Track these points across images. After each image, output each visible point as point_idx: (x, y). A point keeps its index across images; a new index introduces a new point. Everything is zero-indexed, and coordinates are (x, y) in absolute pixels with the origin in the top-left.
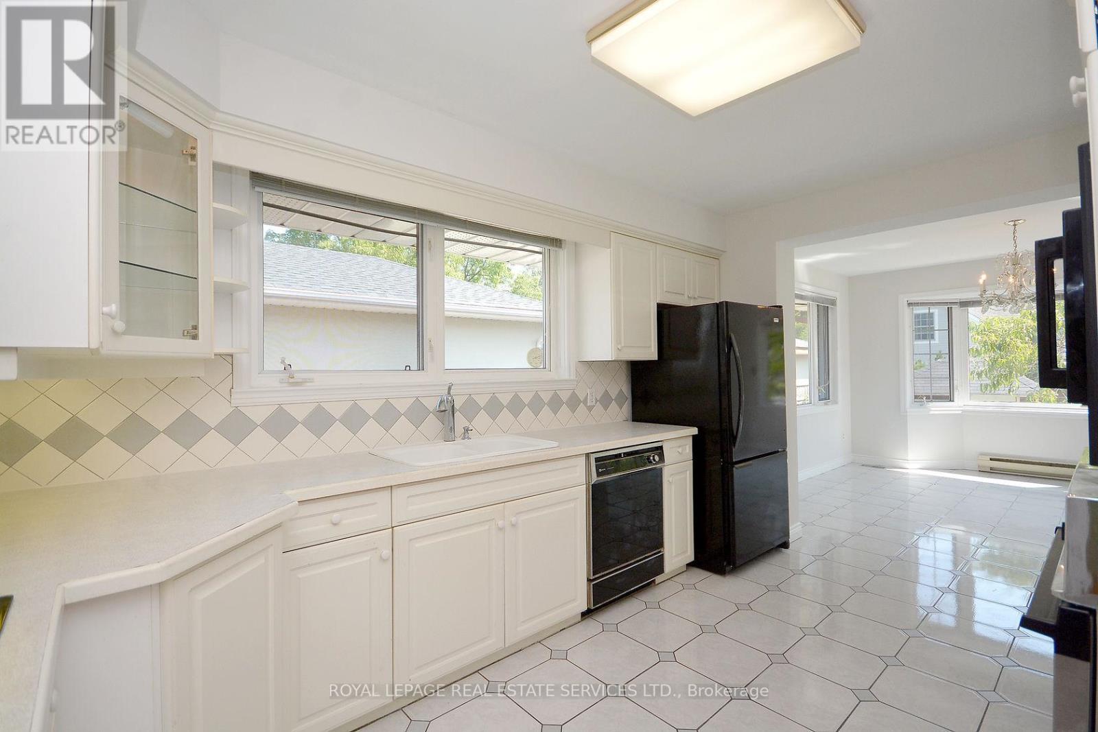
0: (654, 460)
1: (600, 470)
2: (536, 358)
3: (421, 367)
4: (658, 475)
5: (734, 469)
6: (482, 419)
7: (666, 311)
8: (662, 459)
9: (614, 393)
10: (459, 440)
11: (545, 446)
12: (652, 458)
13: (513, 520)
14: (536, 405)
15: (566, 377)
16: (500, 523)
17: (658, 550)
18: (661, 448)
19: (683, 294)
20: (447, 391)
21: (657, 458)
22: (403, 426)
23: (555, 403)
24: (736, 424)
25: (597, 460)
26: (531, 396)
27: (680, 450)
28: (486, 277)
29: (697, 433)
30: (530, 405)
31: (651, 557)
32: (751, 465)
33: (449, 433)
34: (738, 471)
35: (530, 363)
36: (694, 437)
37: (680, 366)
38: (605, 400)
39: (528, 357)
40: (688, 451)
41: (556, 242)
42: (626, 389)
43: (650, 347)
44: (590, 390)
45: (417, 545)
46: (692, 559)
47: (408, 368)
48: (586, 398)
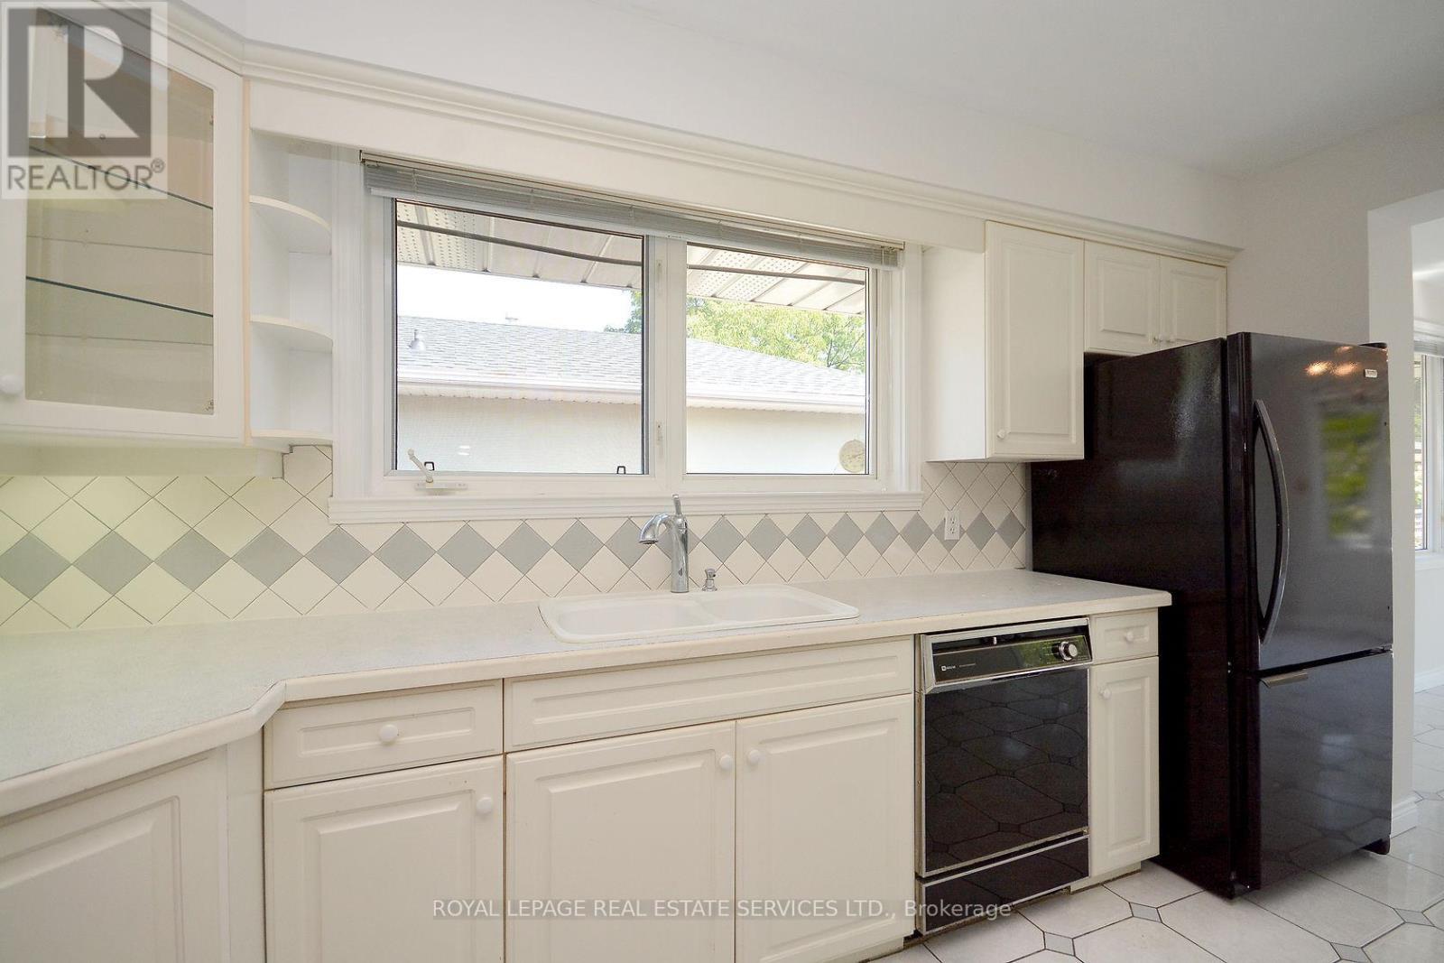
0: (1068, 655)
1: (944, 668)
2: (855, 457)
3: (645, 470)
4: (1076, 685)
5: (1261, 684)
6: (745, 556)
7: (1102, 368)
8: (1086, 651)
9: (996, 519)
10: (696, 593)
11: (840, 616)
12: (1062, 648)
13: (753, 752)
14: (846, 536)
15: (902, 488)
16: (726, 758)
17: (1079, 830)
18: (1084, 630)
19: (1143, 336)
20: (674, 509)
21: (1073, 650)
22: (604, 564)
23: (882, 534)
24: (1268, 598)
25: (937, 648)
26: (835, 519)
27: (1130, 635)
28: (856, 365)
29: (1170, 604)
30: (835, 536)
31: (1059, 841)
32: (1305, 678)
33: (679, 580)
34: (1269, 691)
35: (845, 467)
36: (1162, 611)
37: (1136, 473)
38: (980, 531)
39: (842, 456)
40: (1147, 639)
41: (884, 254)
42: (1021, 513)
43: (1067, 435)
44: (951, 513)
45: (554, 790)
46: (1155, 851)
47: (621, 470)
48: (942, 526)
